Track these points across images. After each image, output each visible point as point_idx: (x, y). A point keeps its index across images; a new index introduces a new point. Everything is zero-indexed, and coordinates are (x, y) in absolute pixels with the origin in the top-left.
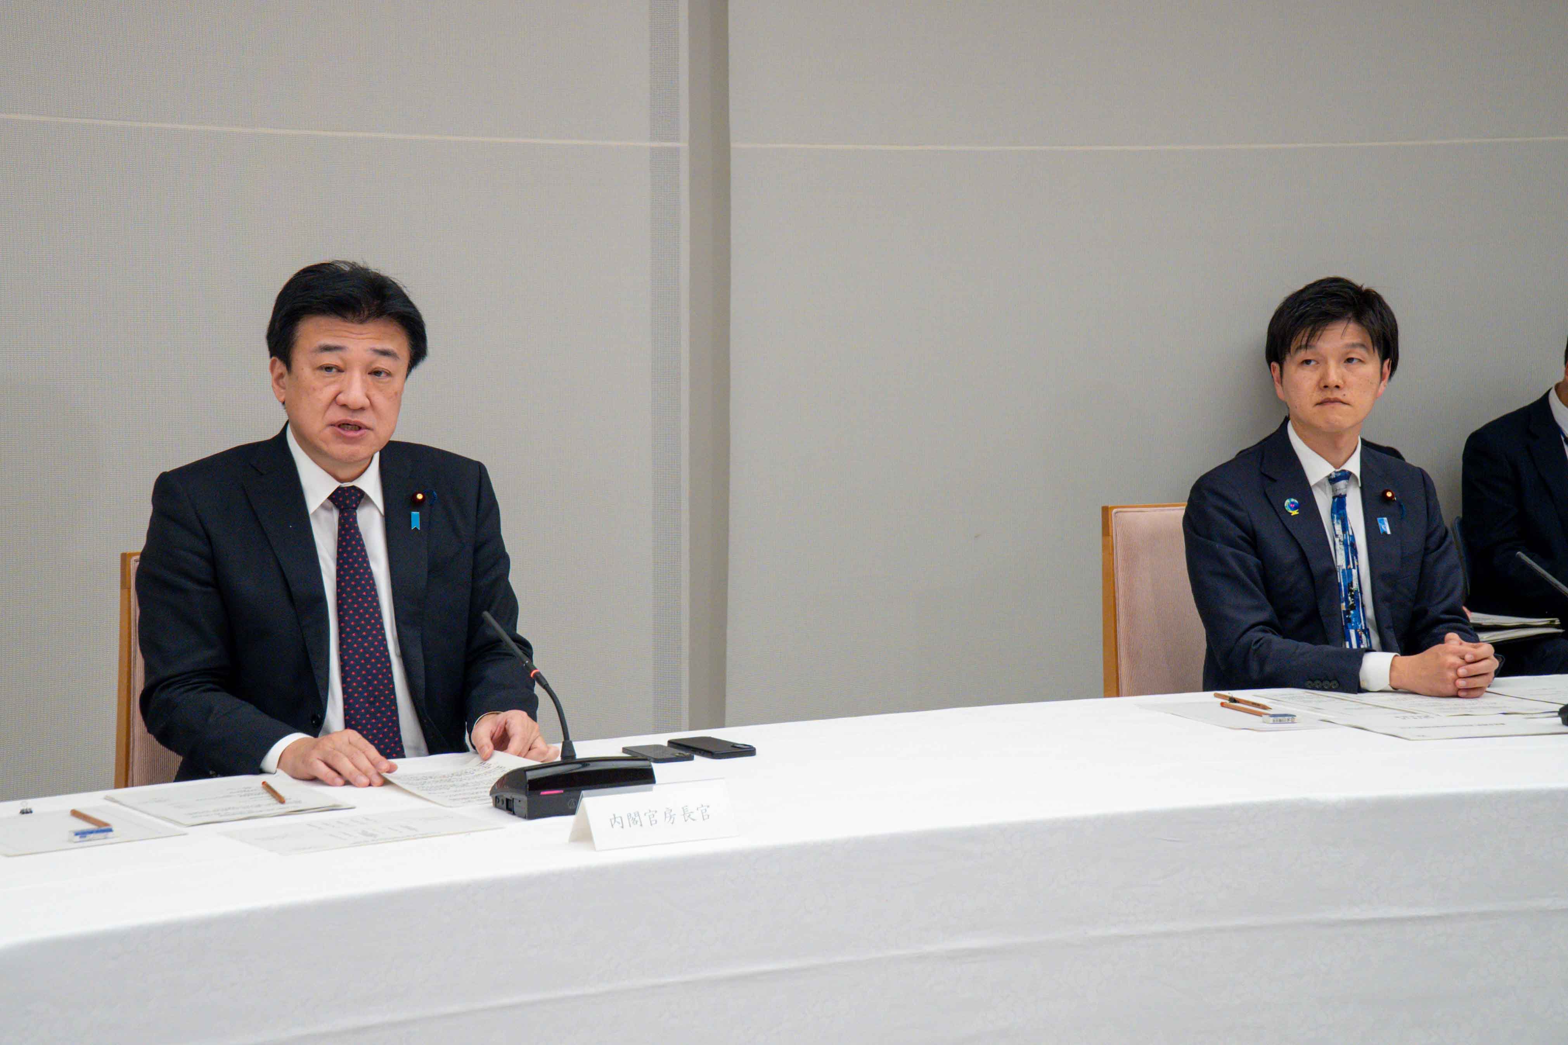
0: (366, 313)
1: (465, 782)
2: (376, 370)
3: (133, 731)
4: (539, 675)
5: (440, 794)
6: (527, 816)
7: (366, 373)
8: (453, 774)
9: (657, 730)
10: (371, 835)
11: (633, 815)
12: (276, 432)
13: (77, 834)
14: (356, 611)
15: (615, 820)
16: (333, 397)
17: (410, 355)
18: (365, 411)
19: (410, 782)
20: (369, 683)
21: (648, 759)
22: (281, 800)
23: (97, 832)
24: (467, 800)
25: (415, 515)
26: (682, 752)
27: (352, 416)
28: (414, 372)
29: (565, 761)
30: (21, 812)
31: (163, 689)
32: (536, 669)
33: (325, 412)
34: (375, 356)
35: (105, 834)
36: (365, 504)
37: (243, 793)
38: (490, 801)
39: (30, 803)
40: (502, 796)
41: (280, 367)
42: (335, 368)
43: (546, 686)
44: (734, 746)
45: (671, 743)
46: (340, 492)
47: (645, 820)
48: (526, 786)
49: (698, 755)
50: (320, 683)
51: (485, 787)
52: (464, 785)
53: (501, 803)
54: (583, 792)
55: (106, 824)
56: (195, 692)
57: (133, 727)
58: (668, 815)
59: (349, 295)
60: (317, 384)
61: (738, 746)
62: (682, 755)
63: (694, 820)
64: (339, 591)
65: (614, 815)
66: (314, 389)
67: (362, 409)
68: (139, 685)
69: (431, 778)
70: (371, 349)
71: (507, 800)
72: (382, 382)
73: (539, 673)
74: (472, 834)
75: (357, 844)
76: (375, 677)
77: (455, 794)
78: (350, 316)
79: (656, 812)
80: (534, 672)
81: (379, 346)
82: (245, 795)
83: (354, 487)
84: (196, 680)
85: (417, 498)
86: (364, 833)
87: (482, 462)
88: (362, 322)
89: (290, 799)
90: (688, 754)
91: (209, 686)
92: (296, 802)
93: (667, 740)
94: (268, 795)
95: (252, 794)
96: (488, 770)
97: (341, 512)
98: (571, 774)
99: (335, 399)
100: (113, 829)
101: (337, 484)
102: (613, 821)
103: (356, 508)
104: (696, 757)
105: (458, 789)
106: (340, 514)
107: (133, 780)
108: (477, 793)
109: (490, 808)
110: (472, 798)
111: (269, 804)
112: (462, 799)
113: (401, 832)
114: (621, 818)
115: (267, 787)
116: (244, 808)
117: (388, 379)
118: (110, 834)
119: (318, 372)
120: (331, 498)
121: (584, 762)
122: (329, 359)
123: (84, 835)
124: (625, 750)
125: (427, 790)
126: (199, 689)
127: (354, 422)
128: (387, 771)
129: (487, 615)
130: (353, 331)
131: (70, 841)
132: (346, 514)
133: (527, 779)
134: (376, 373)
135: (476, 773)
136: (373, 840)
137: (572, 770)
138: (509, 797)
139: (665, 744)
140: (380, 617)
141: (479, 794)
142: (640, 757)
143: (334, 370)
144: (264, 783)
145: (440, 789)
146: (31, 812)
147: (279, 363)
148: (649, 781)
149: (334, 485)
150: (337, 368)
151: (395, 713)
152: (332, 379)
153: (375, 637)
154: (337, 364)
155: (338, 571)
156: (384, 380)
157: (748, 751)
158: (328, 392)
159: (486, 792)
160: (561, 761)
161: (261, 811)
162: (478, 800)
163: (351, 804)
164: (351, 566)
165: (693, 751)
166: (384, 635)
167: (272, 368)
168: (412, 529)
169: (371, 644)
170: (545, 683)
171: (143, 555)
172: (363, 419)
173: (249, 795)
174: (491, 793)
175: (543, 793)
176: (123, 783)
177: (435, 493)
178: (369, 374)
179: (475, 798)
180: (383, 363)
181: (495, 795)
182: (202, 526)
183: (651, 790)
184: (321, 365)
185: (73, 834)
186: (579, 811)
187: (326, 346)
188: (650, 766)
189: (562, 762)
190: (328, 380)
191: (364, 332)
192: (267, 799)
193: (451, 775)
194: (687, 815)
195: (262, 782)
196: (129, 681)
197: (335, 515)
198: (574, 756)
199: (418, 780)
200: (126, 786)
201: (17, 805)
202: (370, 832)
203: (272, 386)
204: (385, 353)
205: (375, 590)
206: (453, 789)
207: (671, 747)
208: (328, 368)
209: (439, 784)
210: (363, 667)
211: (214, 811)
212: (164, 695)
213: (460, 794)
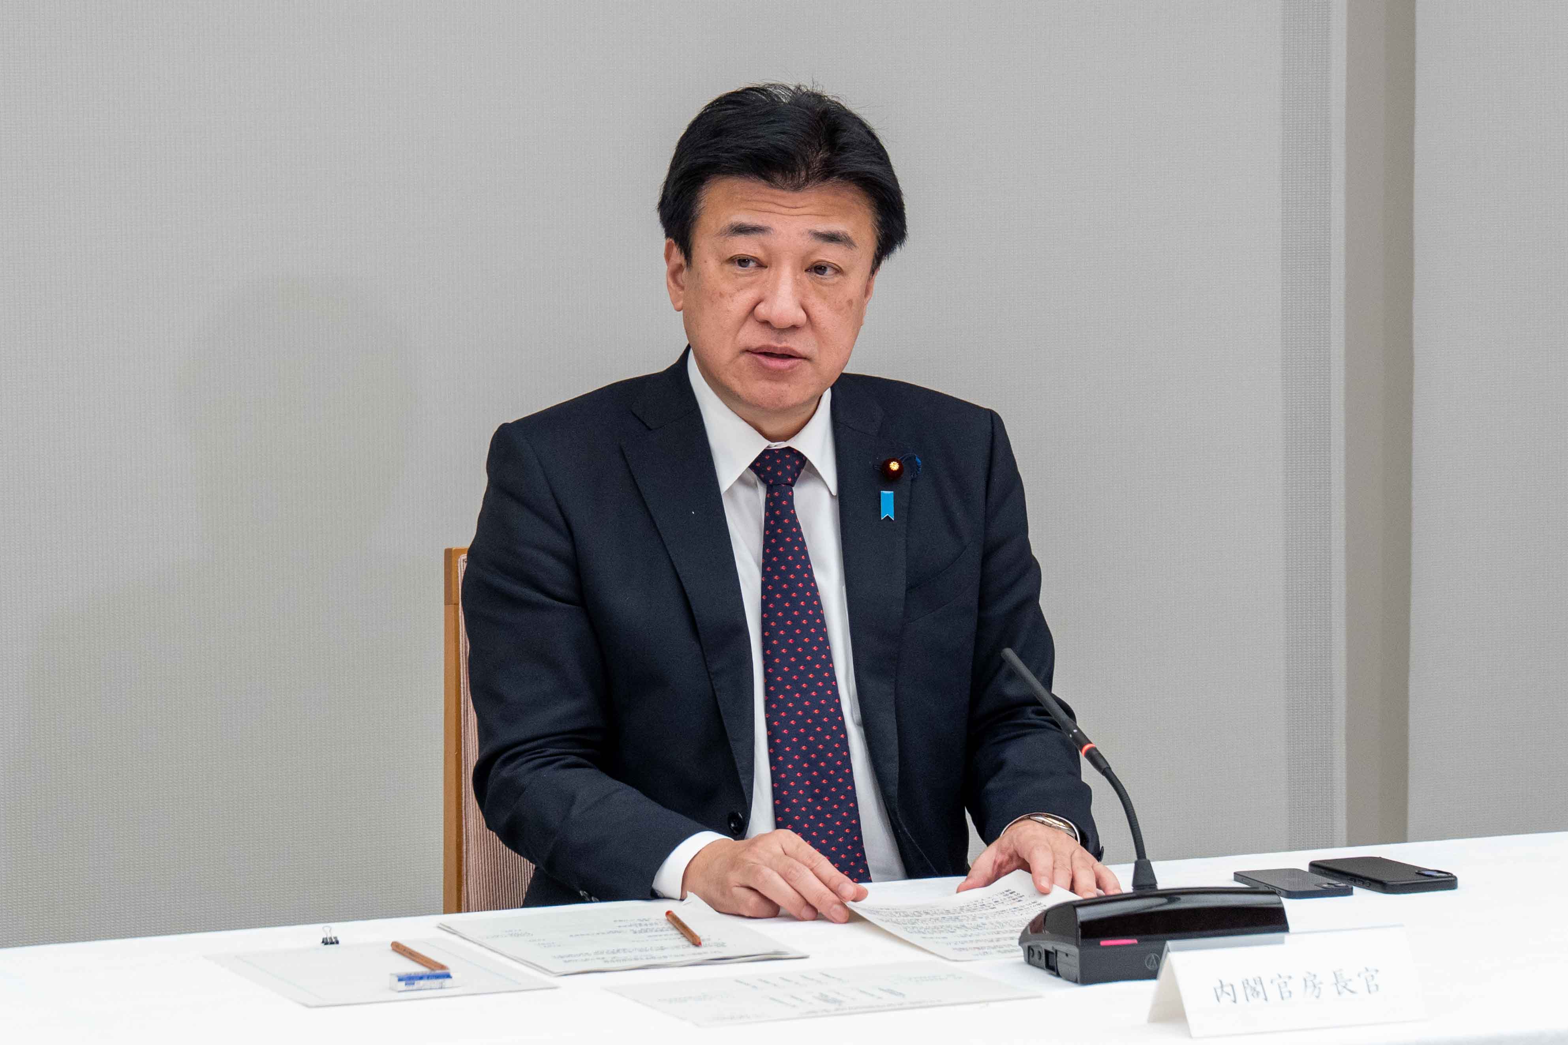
0: (803, 174)
1: (979, 921)
2: (818, 264)
3: (466, 826)
4: (1094, 753)
5: (939, 940)
6: (1079, 979)
7: (802, 269)
8: (962, 909)
9: (1292, 847)
10: (835, 1001)
11: (1252, 983)
12: (672, 359)
13: (400, 980)
14: (792, 649)
15: (1222, 990)
16: (749, 308)
17: (878, 237)
18: (799, 331)
19: (894, 919)
20: (813, 764)
21: (1277, 892)
22: (696, 942)
23: (429, 977)
24: (981, 951)
25: (887, 496)
26: (1331, 881)
27: (778, 340)
28: (886, 265)
29: (1139, 892)
30: (323, 942)
31: (505, 763)
32: (1090, 743)
33: (738, 331)
34: (817, 243)
35: (440, 981)
36: (807, 479)
37: (639, 928)
38: (1020, 954)
39: (336, 929)
40: (1038, 946)
41: (678, 258)
42: (753, 261)
43: (1107, 771)
44: (1420, 872)
45: (1314, 866)
46: (767, 457)
47: (1272, 992)
48: (1077, 932)
49: (1359, 886)
50: (740, 764)
51: (1011, 931)
52: (978, 927)
53: (1036, 956)
54: (1170, 944)
55: (443, 967)
56: (550, 768)
57: (466, 819)
58: (1309, 984)
59: (774, 146)
60: (726, 287)
61: (1426, 873)
62: (1333, 887)
63: (1352, 992)
64: (765, 616)
65: (1221, 982)
66: (721, 295)
67: (794, 328)
68: (472, 755)
69: (927, 913)
70: (810, 231)
71: (1047, 953)
72: (826, 285)
73: (1095, 749)
74: (992, 1005)
75: (812, 1014)
76: (821, 755)
77: (963, 939)
78: (778, 178)
79: (1290, 977)
80: (1087, 747)
81: (823, 227)
82: (640, 932)
83: (789, 450)
84: (551, 751)
85: (890, 469)
86: (824, 998)
87: (994, 409)
88: (797, 188)
89: (709, 939)
90: (1342, 885)
91: (572, 759)
92: (718, 945)
93: (1309, 862)
94: (675, 932)
95: (651, 931)
96: (1018, 905)
97: (770, 490)
98: (1152, 913)
99: (752, 311)
100: (452, 974)
101: (764, 444)
102: (1219, 991)
103: (792, 485)
104: (1356, 889)
105: (969, 932)
106: (767, 493)
107: (468, 902)
108: (998, 940)
109: (1020, 963)
110: (989, 947)
111: (677, 947)
112: (975, 948)
113: (879, 998)
114: (1232, 986)
115: (673, 920)
116: (641, 950)
117: (837, 278)
118: (447, 982)
119: (727, 267)
120: (752, 467)
121: (1171, 894)
122: (744, 246)
123: (412, 982)
124: (1238, 876)
125: (919, 932)
126: (557, 764)
127: (781, 349)
128: (852, 899)
129: (1009, 653)
130: (779, 201)
131: (392, 989)
132: (776, 494)
133: (1079, 920)
134: (819, 268)
135: (999, 908)
136: (837, 1010)
137: (1151, 907)
138: (1050, 949)
139: (1306, 868)
140: (830, 660)
141: (1002, 943)
142: (1261, 889)
143: (752, 264)
144: (668, 913)
145: (941, 932)
146: (337, 942)
147: (675, 250)
148: (1279, 927)
149: (760, 445)
150: (756, 260)
151: (854, 812)
152: (749, 279)
153: (821, 692)
154: (756, 256)
155: (764, 585)
156: (831, 281)
157: (1446, 882)
158: (745, 299)
159: (1012, 938)
160: (1134, 893)
161: (665, 957)
162: (999, 951)
163: (802, 951)
164: (784, 579)
165: (1351, 879)
166: (835, 689)
167: (668, 257)
168: (882, 518)
169: (815, 703)
170: (1104, 766)
171: (473, 552)
172: (797, 343)
173: (646, 931)
174: (1021, 941)
175: (1103, 943)
176: (455, 908)
177: (918, 460)
178: (806, 271)
179: (994, 947)
180: (830, 254)
181: (1026, 945)
182: (560, 508)
183: (1282, 942)
184: (732, 255)
185: (397, 979)
186: (1163, 973)
187: (740, 225)
188: (1281, 903)
189: (1134, 895)
190: (741, 280)
191: (802, 203)
192: (674, 938)
193: (958, 910)
194: (1342, 985)
195: (666, 911)
196: (459, 750)
197: (761, 493)
198: (1153, 885)
199: (907, 916)
200: (459, 910)
201: (318, 931)
202: (832, 995)
203: (668, 284)
204: (832, 238)
205: (822, 617)
206: (959, 932)
207: (1312, 872)
208: (743, 261)
209: (938, 924)
210: (803, 739)
211: (596, 953)
212: (505, 773)
213: (972, 941)
